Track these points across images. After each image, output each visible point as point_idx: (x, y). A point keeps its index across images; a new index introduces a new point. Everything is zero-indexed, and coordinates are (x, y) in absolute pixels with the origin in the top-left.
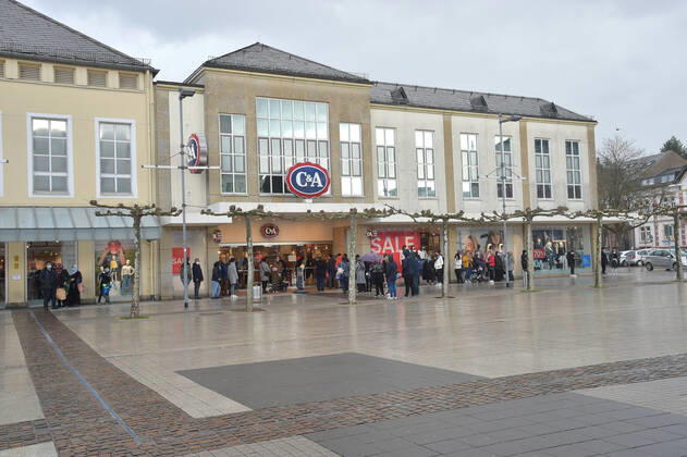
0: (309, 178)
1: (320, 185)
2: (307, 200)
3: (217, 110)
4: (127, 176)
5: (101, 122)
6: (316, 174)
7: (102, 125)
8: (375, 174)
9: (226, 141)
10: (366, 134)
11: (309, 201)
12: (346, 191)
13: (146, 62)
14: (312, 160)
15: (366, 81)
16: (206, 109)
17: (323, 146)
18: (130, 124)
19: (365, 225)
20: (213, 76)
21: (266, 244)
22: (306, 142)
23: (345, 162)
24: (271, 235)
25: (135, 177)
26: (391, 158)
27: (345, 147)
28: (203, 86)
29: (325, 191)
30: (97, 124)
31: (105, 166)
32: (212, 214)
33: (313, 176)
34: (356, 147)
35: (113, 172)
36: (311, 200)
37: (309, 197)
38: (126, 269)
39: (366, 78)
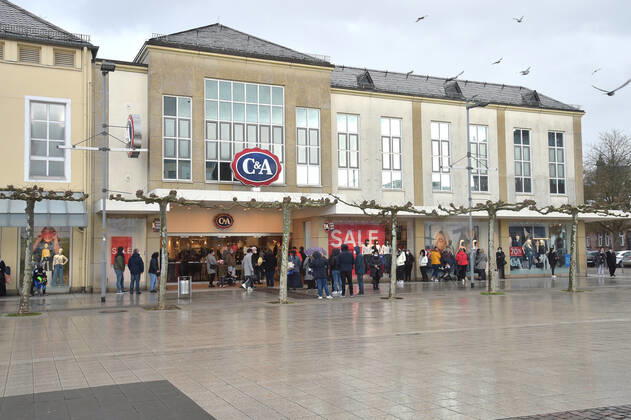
0: (257, 165)
1: (269, 172)
2: (254, 189)
3: (161, 91)
4: (60, 159)
5: (31, 101)
6: (266, 161)
7: (33, 104)
8: (334, 164)
9: (170, 124)
10: (326, 120)
11: (257, 189)
12: (301, 180)
13: (84, 38)
14: (265, 146)
15: (327, 64)
16: (149, 89)
17: (278, 132)
18: (65, 104)
19: (323, 217)
20: (157, 54)
21: (220, 235)
22: (258, 127)
23: (302, 148)
24: (225, 226)
25: (68, 160)
26: (354, 146)
27: (302, 133)
28: (146, 66)
29: (276, 178)
30: (27, 102)
31: (35, 148)
32: (123, 200)
33: (261, 163)
34: (314, 134)
35: (45, 155)
36: (259, 189)
37: (257, 185)
38: (59, 258)
39: (327, 60)
